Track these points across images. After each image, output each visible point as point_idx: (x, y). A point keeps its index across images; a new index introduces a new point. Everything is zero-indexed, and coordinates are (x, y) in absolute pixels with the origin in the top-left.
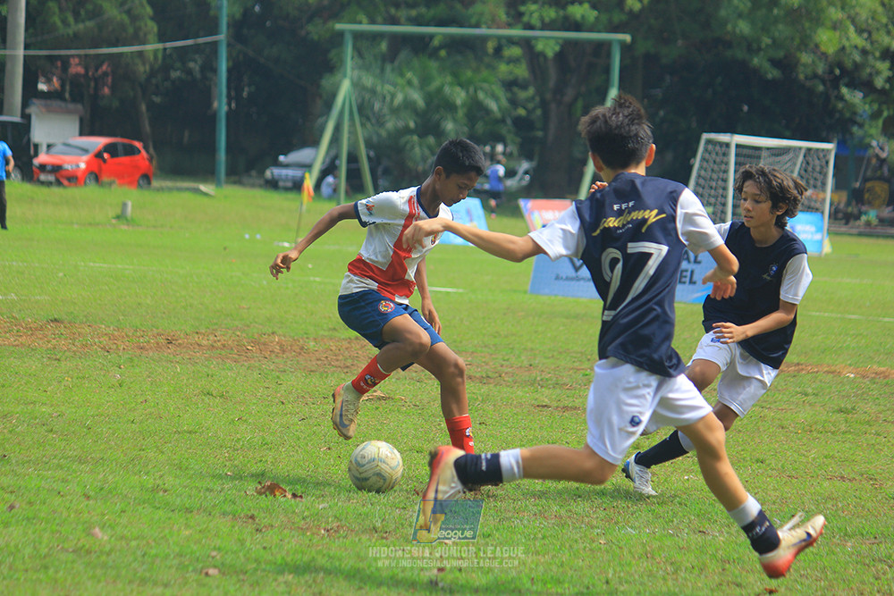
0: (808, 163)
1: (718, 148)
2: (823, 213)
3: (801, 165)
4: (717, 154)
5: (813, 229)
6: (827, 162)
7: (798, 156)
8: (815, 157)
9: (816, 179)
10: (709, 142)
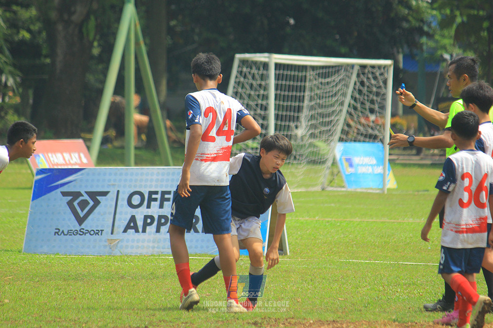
0: (362, 83)
1: (254, 71)
2: (382, 141)
3: (354, 88)
4: (253, 77)
5: (374, 162)
6: (385, 82)
7: (349, 77)
8: (370, 76)
9: (372, 102)
10: (244, 62)
